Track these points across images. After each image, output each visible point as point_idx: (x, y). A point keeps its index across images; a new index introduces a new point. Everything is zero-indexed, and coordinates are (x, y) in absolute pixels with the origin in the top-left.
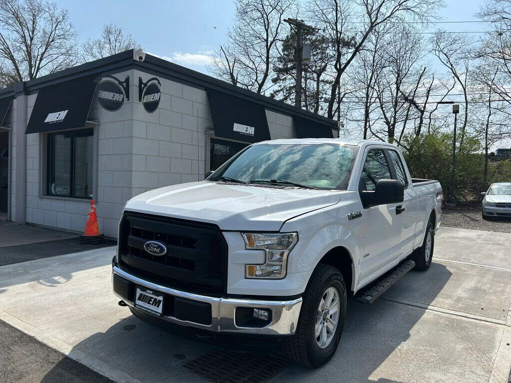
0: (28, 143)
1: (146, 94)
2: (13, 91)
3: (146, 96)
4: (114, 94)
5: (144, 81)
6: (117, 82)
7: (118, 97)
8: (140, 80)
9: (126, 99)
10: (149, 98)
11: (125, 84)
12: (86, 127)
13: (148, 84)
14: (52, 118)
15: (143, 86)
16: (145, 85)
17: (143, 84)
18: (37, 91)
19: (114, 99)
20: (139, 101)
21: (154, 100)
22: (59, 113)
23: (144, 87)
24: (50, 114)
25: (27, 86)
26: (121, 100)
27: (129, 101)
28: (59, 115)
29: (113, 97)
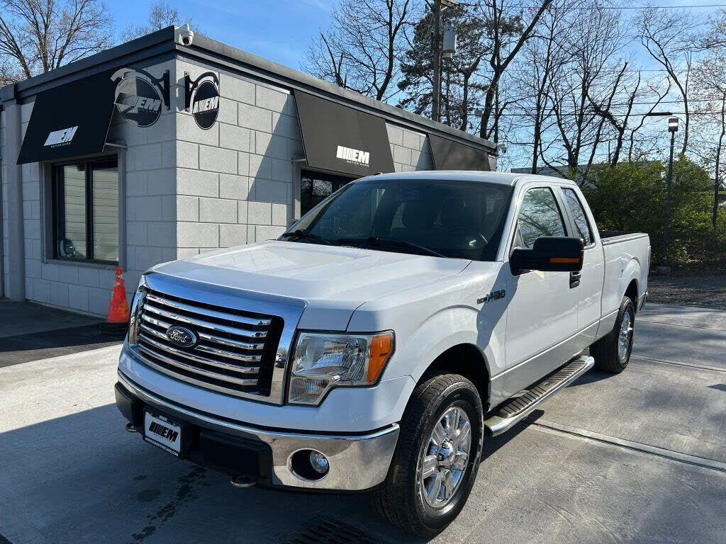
0: (25, 179)
1: (197, 99)
3: (197, 103)
4: (145, 99)
5: (193, 80)
6: (149, 80)
8: (187, 79)
9: (164, 107)
11: (162, 84)
12: (104, 153)
13: (199, 83)
14: (56, 138)
15: (191, 85)
16: (195, 84)
17: (192, 83)
18: (34, 98)
19: (146, 107)
20: (186, 111)
21: (210, 109)
22: (65, 130)
23: (193, 89)
24: (52, 134)
25: (20, 89)
26: (156, 109)
27: (170, 111)
28: (65, 133)
29: (142, 105)
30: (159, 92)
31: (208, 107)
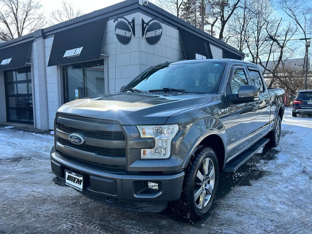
0: (47, 74)
1: (148, 31)
2: (33, 36)
3: (148, 33)
4: (126, 31)
5: (146, 21)
7: (128, 34)
8: (143, 22)
9: (133, 36)
10: (151, 34)
11: (132, 24)
12: (100, 58)
13: (150, 23)
14: (69, 53)
15: (145, 25)
16: (147, 24)
17: (145, 23)
18: (54, 35)
19: (126, 36)
20: (142, 37)
21: (156, 35)
22: (76, 49)
24: (67, 51)
25: (44, 31)
26: (130, 36)
27: (134, 38)
28: (76, 51)
29: (125, 34)
30: (130, 28)
31: (155, 34)
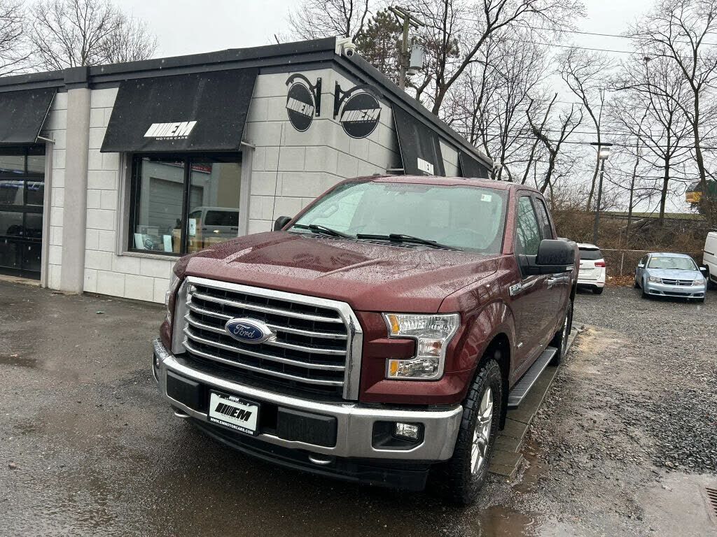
3: (347, 113)
4: (305, 104)
5: (344, 88)
6: (308, 87)
7: (309, 110)
8: (338, 89)
10: (354, 116)
11: (315, 90)
13: (352, 94)
15: (341, 95)
16: (347, 94)
17: (342, 92)
18: (118, 84)
19: (304, 113)
20: (334, 118)
21: (366, 119)
22: (178, 124)
23: (343, 98)
24: (155, 126)
26: (310, 115)
27: (318, 118)
28: (177, 127)
29: (303, 110)
30: (312, 96)
